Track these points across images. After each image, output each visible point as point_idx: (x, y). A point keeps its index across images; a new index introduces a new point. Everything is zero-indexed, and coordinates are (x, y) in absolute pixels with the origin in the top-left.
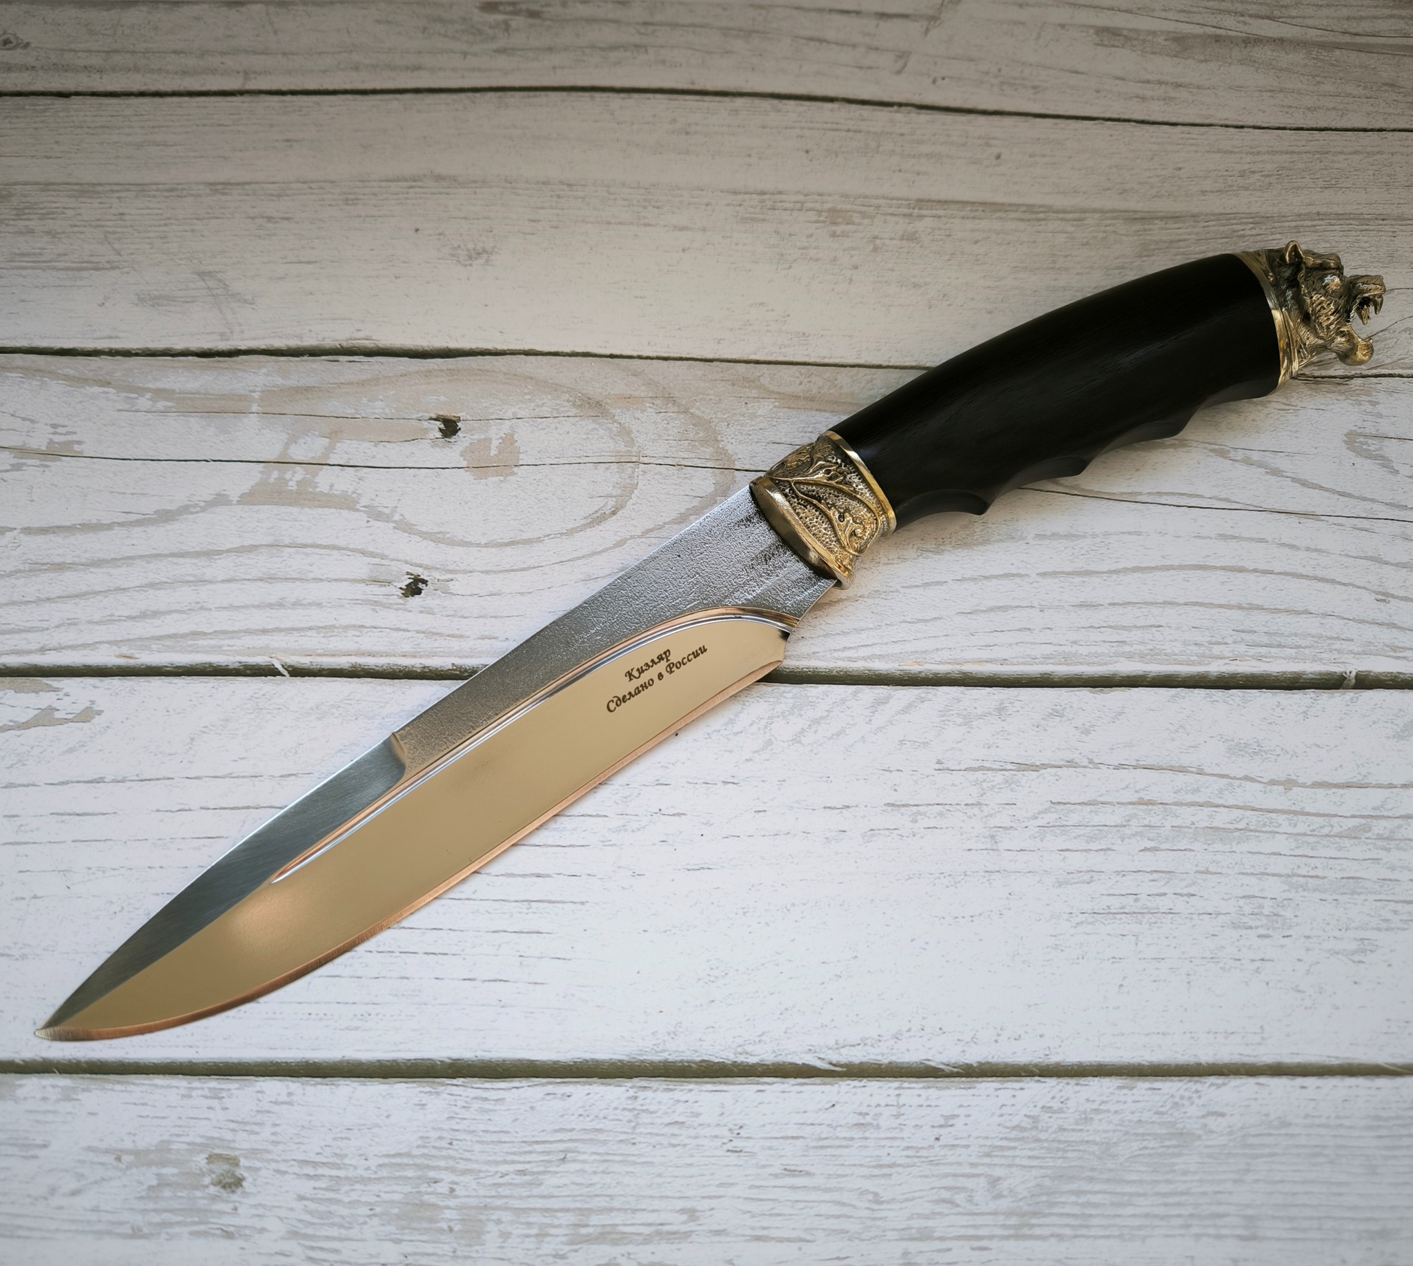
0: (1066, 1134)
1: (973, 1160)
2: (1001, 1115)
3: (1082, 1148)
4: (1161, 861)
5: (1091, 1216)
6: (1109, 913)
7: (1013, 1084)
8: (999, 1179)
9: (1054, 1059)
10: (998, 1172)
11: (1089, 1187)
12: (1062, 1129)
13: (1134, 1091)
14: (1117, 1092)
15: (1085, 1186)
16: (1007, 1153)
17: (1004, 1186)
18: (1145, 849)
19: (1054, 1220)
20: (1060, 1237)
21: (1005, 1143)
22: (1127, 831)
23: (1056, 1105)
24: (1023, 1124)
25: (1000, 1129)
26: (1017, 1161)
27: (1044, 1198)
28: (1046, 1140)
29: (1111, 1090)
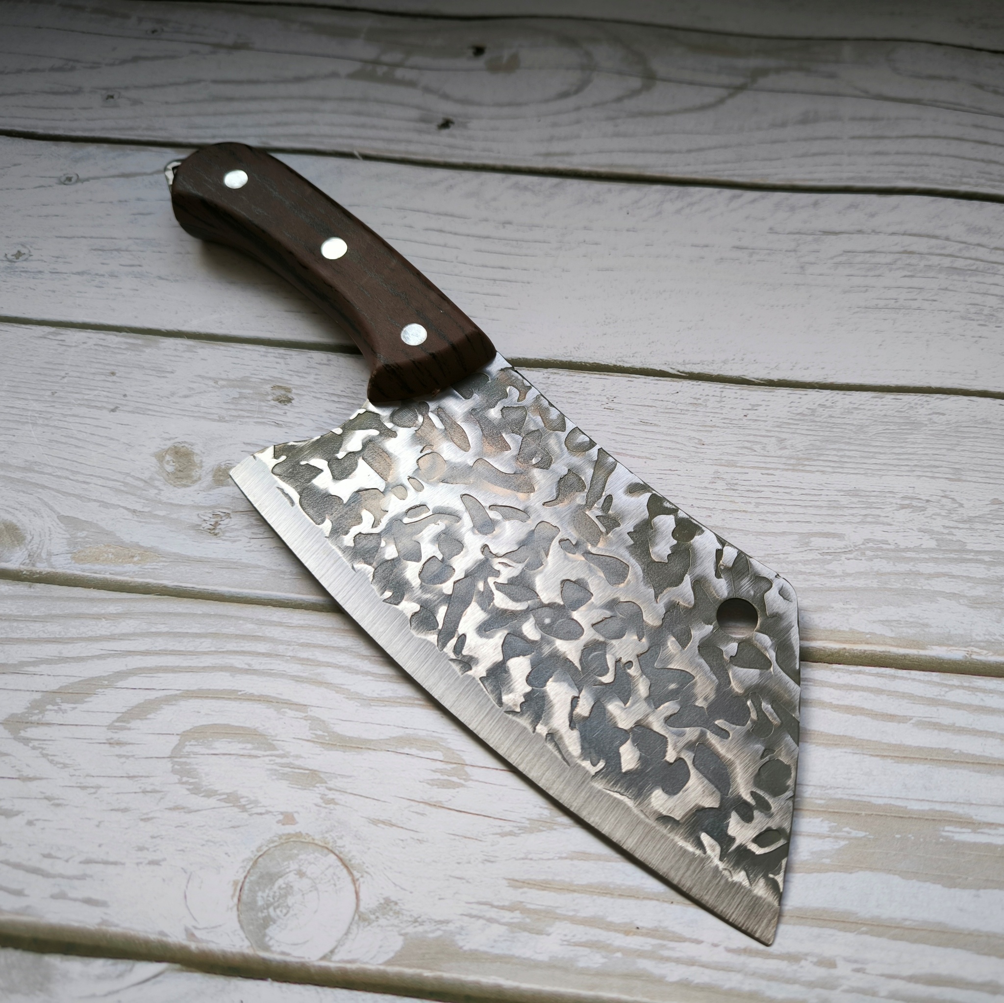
0: (833, 419)
1: (768, 428)
2: (791, 407)
3: (844, 427)
4: (916, 282)
5: (846, 462)
6: (877, 308)
7: (800, 392)
8: (785, 439)
9: (830, 380)
10: (783, 436)
11: (847, 447)
12: (831, 416)
13: (883, 400)
14: (872, 399)
15: (843, 446)
16: (791, 426)
17: (788, 443)
18: (905, 276)
19: (821, 463)
20: (823, 472)
21: (791, 421)
22: (894, 267)
23: (828, 404)
24: (804, 413)
25: (789, 414)
26: (798, 431)
27: (814, 451)
28: (820, 422)
29: (867, 398)
